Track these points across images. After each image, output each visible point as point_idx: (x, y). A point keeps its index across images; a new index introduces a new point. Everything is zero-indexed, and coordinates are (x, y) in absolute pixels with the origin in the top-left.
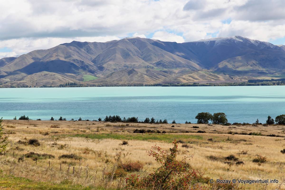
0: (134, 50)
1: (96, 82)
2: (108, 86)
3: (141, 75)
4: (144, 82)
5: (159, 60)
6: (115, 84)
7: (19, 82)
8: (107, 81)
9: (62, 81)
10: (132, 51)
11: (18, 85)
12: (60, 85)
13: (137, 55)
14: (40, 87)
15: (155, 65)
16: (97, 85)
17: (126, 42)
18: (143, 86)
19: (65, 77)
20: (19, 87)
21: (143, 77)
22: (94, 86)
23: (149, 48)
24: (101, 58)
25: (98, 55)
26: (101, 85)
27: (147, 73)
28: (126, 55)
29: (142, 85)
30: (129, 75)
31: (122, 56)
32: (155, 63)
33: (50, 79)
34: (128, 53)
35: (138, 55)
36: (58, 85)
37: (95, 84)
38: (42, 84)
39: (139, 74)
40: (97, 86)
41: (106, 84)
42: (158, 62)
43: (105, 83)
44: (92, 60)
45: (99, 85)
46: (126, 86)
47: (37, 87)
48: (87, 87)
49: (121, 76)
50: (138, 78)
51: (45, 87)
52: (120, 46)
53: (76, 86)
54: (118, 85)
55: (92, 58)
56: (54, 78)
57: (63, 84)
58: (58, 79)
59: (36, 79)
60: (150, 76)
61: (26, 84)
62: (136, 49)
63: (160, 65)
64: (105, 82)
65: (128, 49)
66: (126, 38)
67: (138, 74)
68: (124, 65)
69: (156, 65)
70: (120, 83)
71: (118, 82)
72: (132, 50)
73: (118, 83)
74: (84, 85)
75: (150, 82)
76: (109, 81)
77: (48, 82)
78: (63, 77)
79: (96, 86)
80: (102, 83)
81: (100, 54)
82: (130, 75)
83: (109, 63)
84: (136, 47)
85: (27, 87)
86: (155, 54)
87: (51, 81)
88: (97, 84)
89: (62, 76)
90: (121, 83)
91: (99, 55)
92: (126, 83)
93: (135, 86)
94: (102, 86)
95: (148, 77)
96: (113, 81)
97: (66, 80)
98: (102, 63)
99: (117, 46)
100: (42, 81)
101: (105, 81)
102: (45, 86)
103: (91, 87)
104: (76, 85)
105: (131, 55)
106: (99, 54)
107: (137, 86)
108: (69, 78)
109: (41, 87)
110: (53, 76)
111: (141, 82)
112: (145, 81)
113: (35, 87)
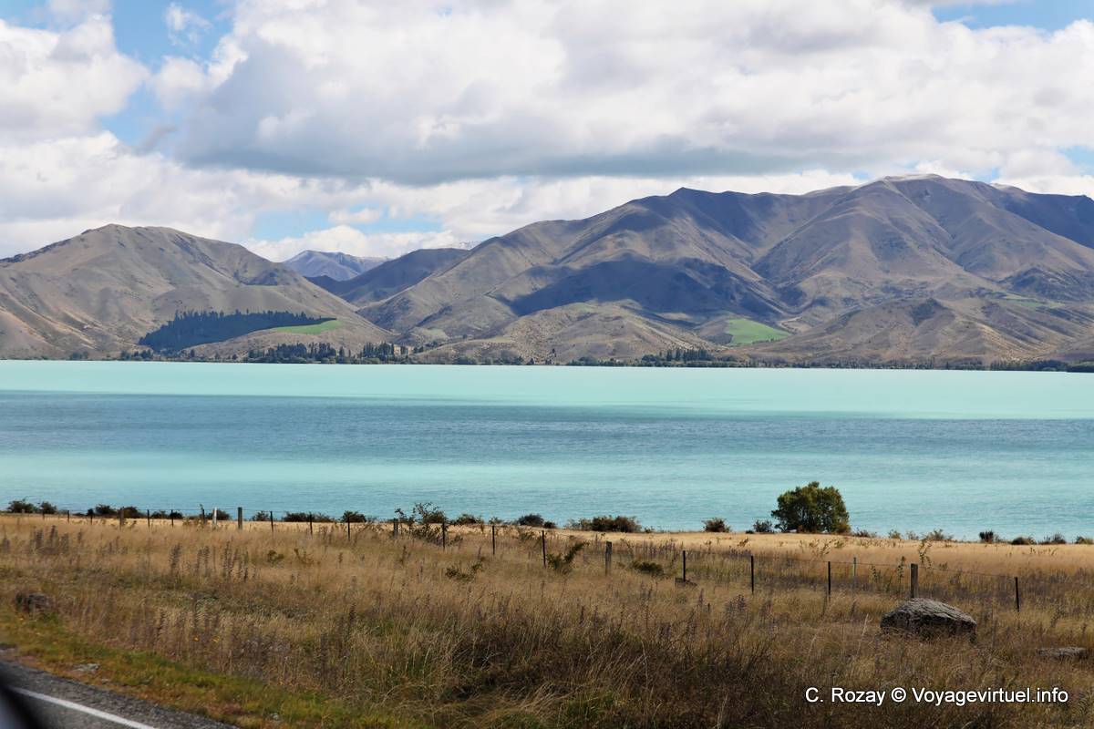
0: (921, 226)
1: (786, 350)
2: (838, 366)
3: (969, 325)
4: (983, 351)
5: (1025, 265)
6: (863, 359)
7: (486, 343)
8: (829, 347)
9: (649, 342)
10: (913, 228)
11: (483, 354)
12: (646, 358)
13: (934, 247)
14: (568, 365)
15: (1007, 288)
16: (792, 361)
17: (889, 193)
18: (983, 369)
19: (659, 328)
20: (487, 363)
21: (979, 334)
22: (778, 363)
23: (980, 220)
24: (790, 257)
25: (778, 245)
26: (806, 362)
27: (987, 316)
28: (890, 245)
29: (977, 365)
30: (917, 325)
31: (873, 249)
32: (1006, 279)
33: (603, 333)
34: (900, 238)
35: (936, 246)
36: (635, 356)
37: (782, 355)
38: (576, 354)
39: (959, 320)
40: (794, 366)
41: (829, 359)
42: (1019, 276)
43: (821, 353)
44: (754, 261)
45: (801, 363)
46: (910, 367)
47: (558, 365)
48: (754, 366)
49: (886, 326)
50: (955, 338)
51: (587, 365)
52: (864, 211)
53: (711, 362)
54: (876, 361)
55: (752, 258)
56: (618, 328)
57: (655, 355)
58: (634, 336)
59: (547, 335)
60: (1002, 330)
61: (513, 350)
62: (930, 221)
63: (1028, 288)
64: (823, 348)
65: (896, 223)
66: (888, 178)
67: (956, 321)
68: (884, 285)
69: (1011, 287)
70: (883, 355)
71: (875, 352)
72: (915, 226)
73: (875, 356)
74: (739, 360)
75: (1008, 353)
76: (840, 347)
77: (599, 346)
78: (652, 325)
79: (787, 366)
80: (810, 354)
81: (786, 240)
82: (921, 325)
83: (821, 274)
84: (929, 216)
85: (517, 361)
86: (1008, 243)
87: (610, 343)
88: (788, 356)
89: (648, 323)
90: (888, 355)
91: (781, 243)
92: (908, 356)
93: (948, 367)
94: (815, 365)
95: (996, 334)
96: (855, 346)
97: (666, 339)
98: (794, 276)
99: (852, 211)
100: (573, 342)
101: (821, 346)
102: (587, 361)
103: (770, 366)
104: (710, 360)
105: (911, 244)
106: (782, 239)
107: (958, 368)
108: (675, 332)
109: (574, 364)
110: (615, 322)
111: (970, 352)
112: (989, 349)
113: (548, 363)
